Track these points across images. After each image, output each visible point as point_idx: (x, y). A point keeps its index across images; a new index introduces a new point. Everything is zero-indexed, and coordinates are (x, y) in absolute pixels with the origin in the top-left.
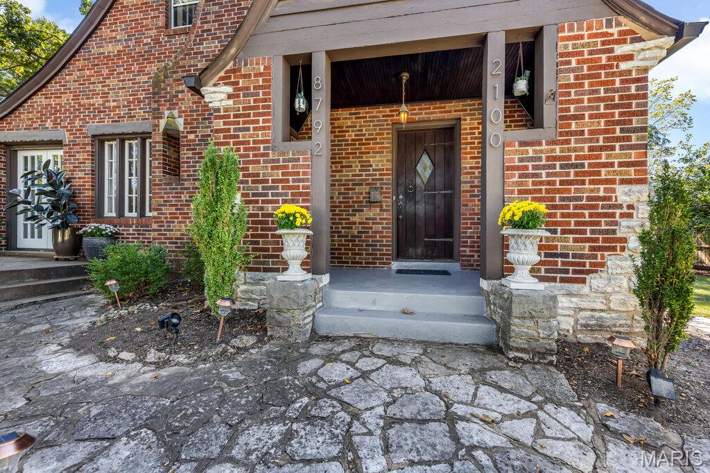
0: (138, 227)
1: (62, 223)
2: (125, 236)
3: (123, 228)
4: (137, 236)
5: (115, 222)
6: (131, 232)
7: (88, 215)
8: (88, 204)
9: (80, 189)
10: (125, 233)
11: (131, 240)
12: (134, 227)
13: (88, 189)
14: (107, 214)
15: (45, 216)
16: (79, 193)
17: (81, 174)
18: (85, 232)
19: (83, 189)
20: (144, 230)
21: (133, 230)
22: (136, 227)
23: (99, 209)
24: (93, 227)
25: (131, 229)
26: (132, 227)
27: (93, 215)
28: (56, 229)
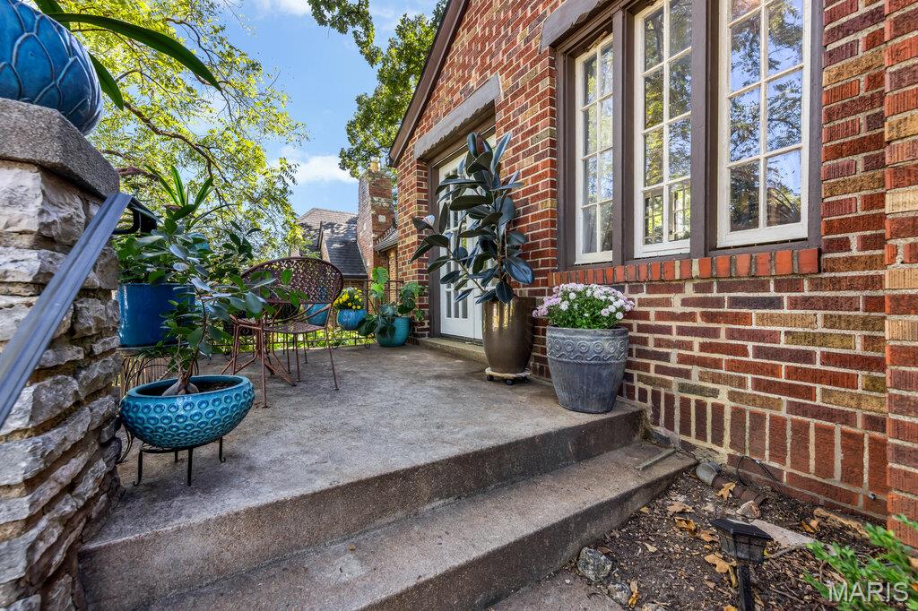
0: (708, 288)
1: (500, 287)
2: (653, 322)
3: (644, 295)
4: (700, 323)
5: (620, 277)
6: (677, 308)
7: (545, 263)
8: (544, 235)
9: (526, 202)
10: (652, 310)
11: (675, 337)
12: (689, 292)
13: (544, 195)
14: (582, 257)
15: (470, 271)
16: (525, 212)
17: (528, 163)
18: (551, 311)
19: (533, 199)
20: (735, 302)
21: (685, 302)
22: (697, 288)
23: (565, 243)
24: (573, 296)
25: (676, 299)
26: (680, 289)
27: (554, 263)
28: (489, 300)
